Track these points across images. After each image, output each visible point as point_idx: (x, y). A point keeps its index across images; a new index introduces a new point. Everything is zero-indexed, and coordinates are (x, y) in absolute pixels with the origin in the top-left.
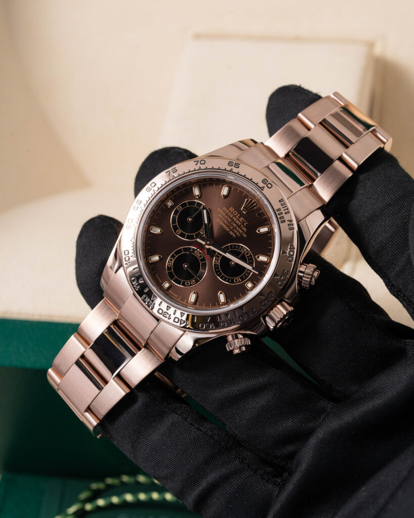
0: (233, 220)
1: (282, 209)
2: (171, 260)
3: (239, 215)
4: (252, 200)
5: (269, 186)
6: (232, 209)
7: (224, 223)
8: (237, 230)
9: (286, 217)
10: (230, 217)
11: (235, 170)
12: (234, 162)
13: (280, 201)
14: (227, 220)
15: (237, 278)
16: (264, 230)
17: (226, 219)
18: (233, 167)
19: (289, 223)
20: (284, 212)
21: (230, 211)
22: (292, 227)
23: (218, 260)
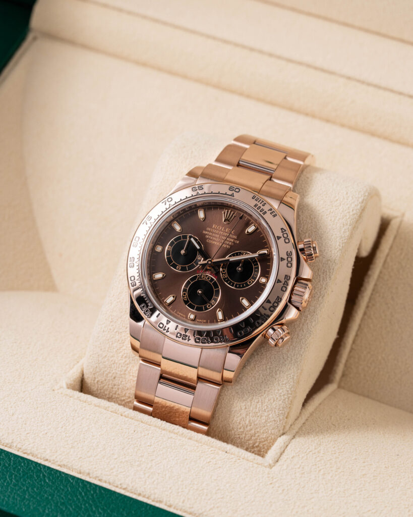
0: (220, 235)
1: (259, 203)
2: (184, 294)
3: (224, 228)
4: (228, 210)
5: (237, 190)
6: (214, 226)
7: (214, 240)
8: (228, 241)
9: (266, 208)
10: (216, 233)
11: (201, 192)
12: (197, 186)
13: (252, 199)
14: (216, 237)
15: (249, 280)
16: (251, 229)
17: (214, 237)
18: (198, 191)
19: (270, 212)
20: (261, 205)
21: (214, 228)
22: (274, 214)
23: (225, 274)
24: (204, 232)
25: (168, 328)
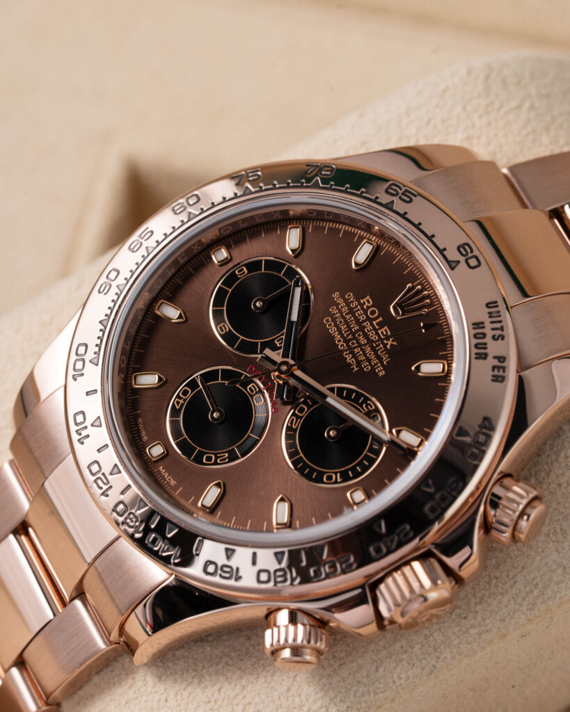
0: (362, 328)
1: (488, 326)
2: (185, 393)
3: (381, 319)
4: (421, 291)
5: (473, 262)
6: (367, 301)
7: (339, 330)
8: (365, 354)
9: (494, 348)
10: (357, 319)
11: (399, 206)
12: (404, 189)
13: (488, 305)
14: (349, 326)
15: (331, 472)
16: (430, 368)
17: (346, 323)
18: (396, 199)
19: (496, 362)
20: (490, 333)
21: (362, 305)
22: (501, 373)
23: (298, 417)
24: (336, 295)
25: (88, 436)
